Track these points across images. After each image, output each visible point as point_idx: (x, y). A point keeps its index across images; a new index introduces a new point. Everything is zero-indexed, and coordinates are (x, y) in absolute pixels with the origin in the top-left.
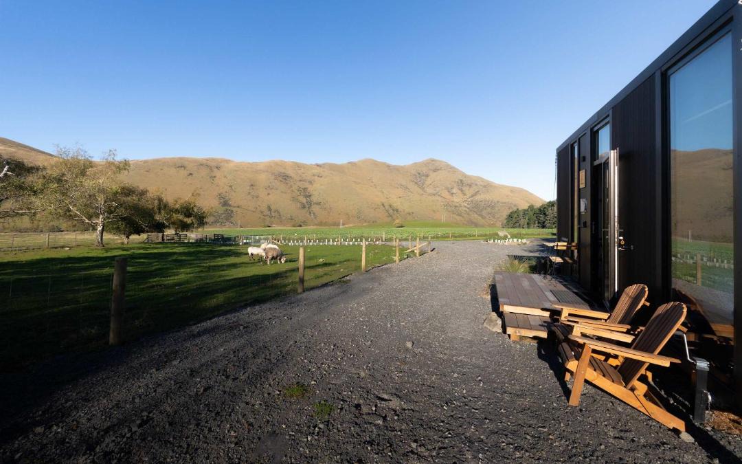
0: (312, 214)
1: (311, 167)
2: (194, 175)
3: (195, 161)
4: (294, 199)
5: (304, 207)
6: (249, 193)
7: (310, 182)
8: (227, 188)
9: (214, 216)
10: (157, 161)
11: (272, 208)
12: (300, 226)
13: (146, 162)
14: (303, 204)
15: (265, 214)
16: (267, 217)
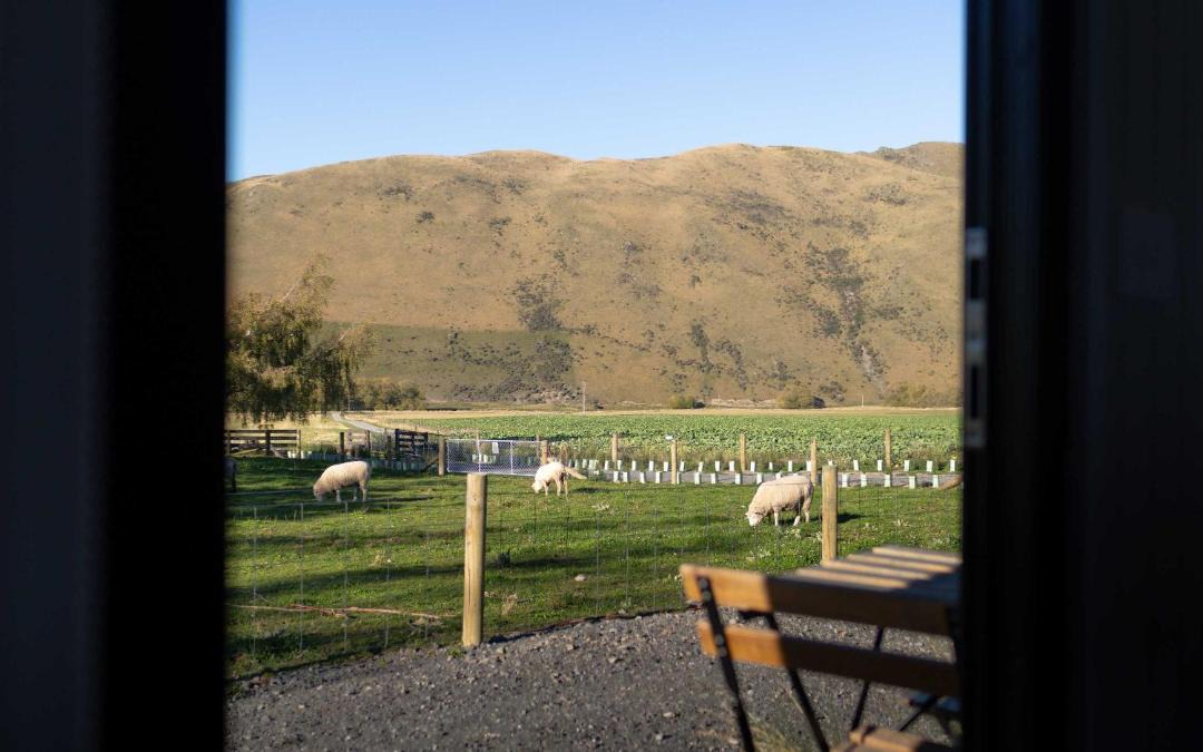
0: (866, 357)
1: (857, 165)
2: (438, 219)
3: (436, 168)
4: (797, 299)
5: (832, 328)
6: (624, 278)
7: (859, 228)
8: (546, 263)
9: (504, 365)
10: (320, 175)
11: (708, 332)
12: (819, 404)
13: (289, 180)
14: (830, 314)
15: (682, 356)
16: (689, 371)
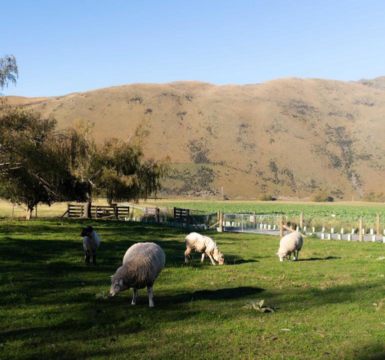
0: (354, 178)
2: (154, 112)
3: (153, 89)
4: (320, 150)
5: (337, 164)
6: (239, 140)
7: (350, 116)
8: (203, 132)
9: (183, 179)
10: (102, 92)
11: (277, 165)
12: (331, 200)
13: (88, 95)
14: (336, 157)
15: (266, 176)
16: (268, 183)
